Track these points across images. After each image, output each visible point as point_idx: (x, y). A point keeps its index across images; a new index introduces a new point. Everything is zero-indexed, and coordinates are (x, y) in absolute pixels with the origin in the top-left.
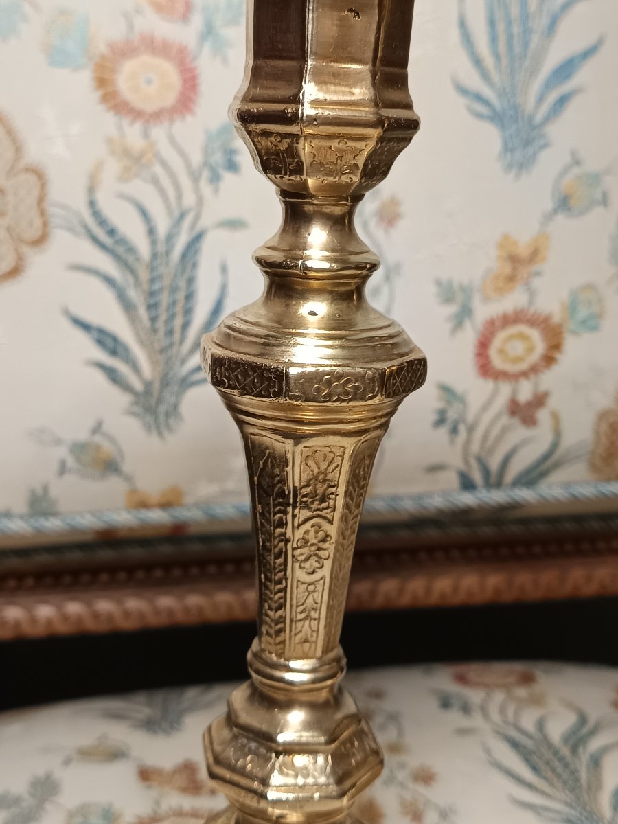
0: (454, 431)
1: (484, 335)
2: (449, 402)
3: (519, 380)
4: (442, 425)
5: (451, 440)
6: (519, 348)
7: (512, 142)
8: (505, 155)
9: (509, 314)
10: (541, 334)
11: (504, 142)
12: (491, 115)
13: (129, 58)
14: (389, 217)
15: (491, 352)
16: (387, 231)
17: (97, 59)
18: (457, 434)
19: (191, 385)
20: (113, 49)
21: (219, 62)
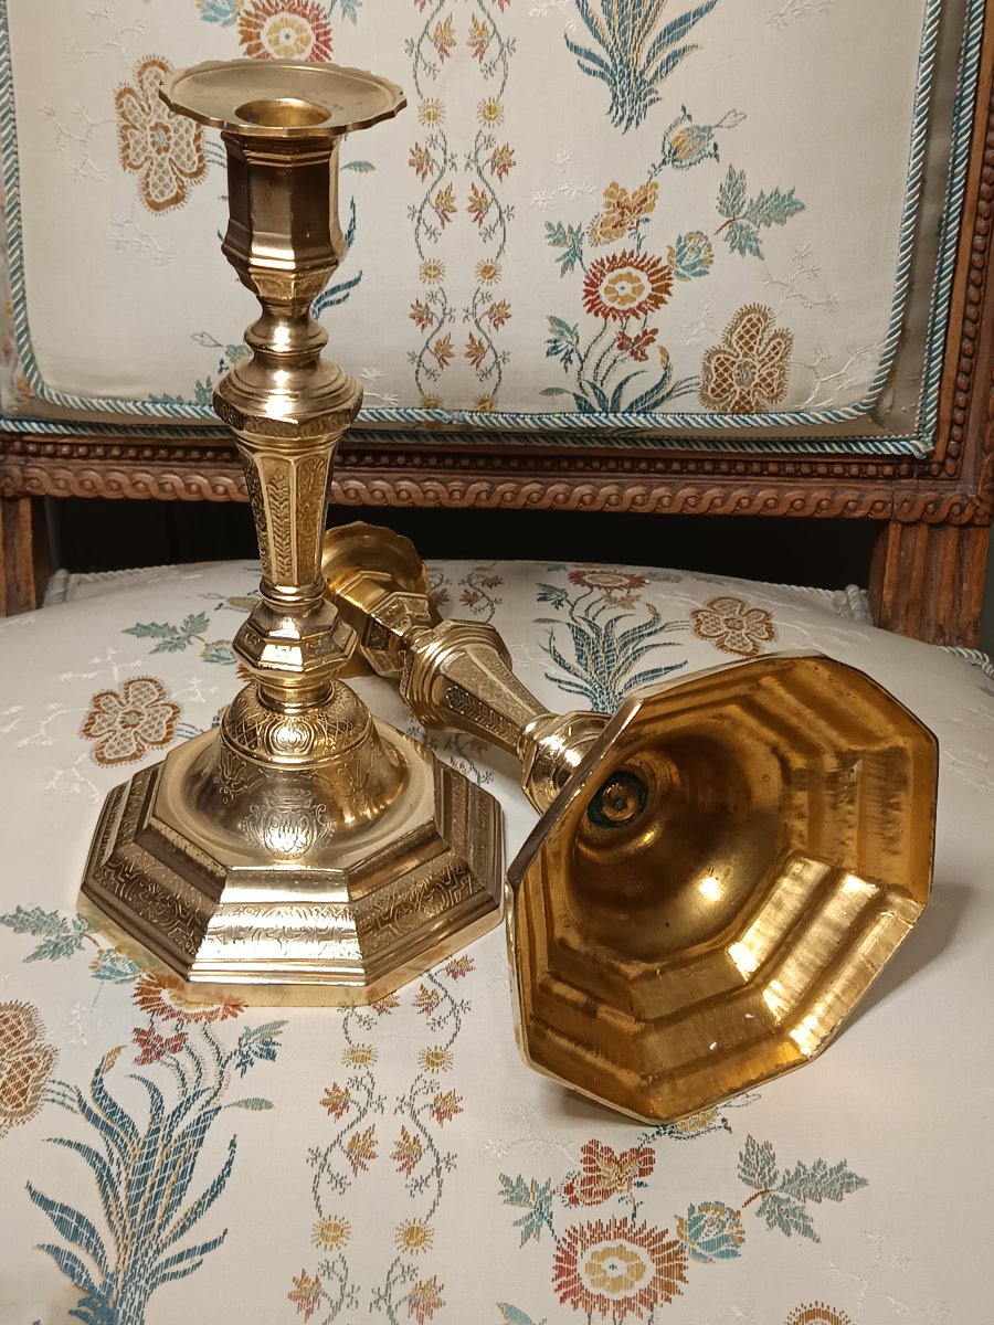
0: (567, 359)
1: (594, 275)
2: (562, 334)
3: (628, 317)
4: (556, 354)
5: (566, 368)
6: (629, 288)
7: (623, 96)
8: (615, 108)
9: (619, 256)
10: (650, 276)
11: (615, 96)
12: (603, 70)
13: (269, 14)
14: (502, 164)
15: (601, 290)
16: (500, 177)
17: (243, 14)
18: (571, 362)
19: (325, 305)
20: (255, 6)
21: (347, 18)
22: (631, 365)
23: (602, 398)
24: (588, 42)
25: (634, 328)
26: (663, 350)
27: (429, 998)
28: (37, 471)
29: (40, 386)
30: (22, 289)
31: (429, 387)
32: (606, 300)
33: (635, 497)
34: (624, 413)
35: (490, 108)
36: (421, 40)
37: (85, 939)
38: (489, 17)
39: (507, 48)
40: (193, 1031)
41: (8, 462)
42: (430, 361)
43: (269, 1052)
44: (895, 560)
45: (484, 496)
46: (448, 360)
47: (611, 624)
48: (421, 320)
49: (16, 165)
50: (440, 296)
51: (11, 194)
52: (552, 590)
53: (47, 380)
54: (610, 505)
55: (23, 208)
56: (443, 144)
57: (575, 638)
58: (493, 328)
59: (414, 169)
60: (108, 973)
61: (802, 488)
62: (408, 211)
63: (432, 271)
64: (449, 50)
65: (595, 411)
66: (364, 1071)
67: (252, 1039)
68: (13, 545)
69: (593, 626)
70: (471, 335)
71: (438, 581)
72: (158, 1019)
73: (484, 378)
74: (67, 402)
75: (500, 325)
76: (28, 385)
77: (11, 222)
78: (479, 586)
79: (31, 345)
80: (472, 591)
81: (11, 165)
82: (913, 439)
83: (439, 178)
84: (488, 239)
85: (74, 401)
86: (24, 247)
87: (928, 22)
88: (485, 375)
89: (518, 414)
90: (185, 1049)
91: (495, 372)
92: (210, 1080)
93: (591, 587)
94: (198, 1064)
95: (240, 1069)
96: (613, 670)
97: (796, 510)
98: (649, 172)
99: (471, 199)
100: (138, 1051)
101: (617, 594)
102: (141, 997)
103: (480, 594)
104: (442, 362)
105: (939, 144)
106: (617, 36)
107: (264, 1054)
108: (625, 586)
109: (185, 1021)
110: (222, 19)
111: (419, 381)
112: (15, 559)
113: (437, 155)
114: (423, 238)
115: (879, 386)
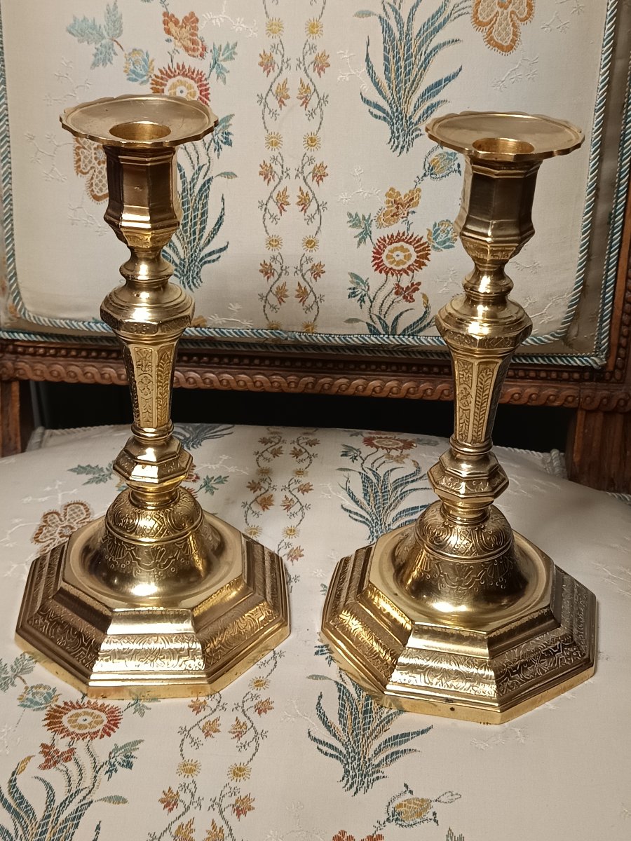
0: (362, 300)
1: (379, 246)
2: (358, 284)
3: (402, 274)
4: (354, 297)
5: (361, 306)
6: (402, 256)
7: (398, 132)
8: (393, 140)
9: (395, 235)
10: (416, 248)
11: (393, 132)
12: (385, 116)
13: (170, 77)
14: (319, 175)
15: (384, 257)
16: (318, 183)
17: (154, 77)
18: (364, 302)
19: (205, 263)
20: (161, 71)
21: (220, 80)
22: (404, 305)
23: (385, 326)
24: (375, 97)
25: (405, 281)
26: (424, 296)
27: (241, 727)
28: (23, 364)
29: (23, 311)
30: (13, 249)
31: (273, 316)
32: (386, 262)
33: (409, 389)
34: (399, 335)
35: (311, 139)
36: (267, 95)
37: (17, 679)
38: (311, 80)
39: (323, 100)
40: (80, 746)
41: (4, 358)
42: (273, 299)
43: (128, 762)
44: (581, 435)
45: (310, 386)
46: (284, 299)
47: (388, 473)
48: (266, 273)
49: (9, 171)
50: (279, 258)
51: (6, 189)
52: (352, 449)
53: (28, 307)
54: (393, 394)
55: (14, 197)
56: (281, 162)
57: (363, 482)
58: (313, 280)
59: (262, 177)
60: (29, 703)
61: (519, 386)
62: (259, 204)
63: (274, 242)
64: (285, 101)
65: (380, 334)
66: (190, 779)
67: (119, 753)
68: (7, 411)
69: (376, 474)
70: (299, 284)
71: (277, 441)
72: (58, 737)
73: (307, 312)
74: (40, 321)
75: (318, 278)
76: (16, 310)
77: (6, 206)
78: (303, 445)
79: (17, 285)
80: (298, 448)
81: (7, 170)
82: (592, 356)
83: (279, 183)
84: (310, 222)
85: (44, 321)
86: (14, 222)
87: (600, 86)
88: (308, 309)
89: (330, 335)
90: (73, 759)
91: (315, 307)
92: (87, 782)
93: (377, 447)
94: (81, 770)
95: (108, 775)
96: (387, 506)
97: (515, 400)
98: (415, 181)
99: (299, 197)
100: (42, 759)
101: (394, 453)
102: (49, 721)
103: (303, 450)
104: (281, 300)
105: (608, 165)
106: (394, 94)
107: (125, 764)
108: (400, 448)
109: (76, 739)
110: (141, 80)
111: (266, 312)
112: (8, 420)
113: (277, 168)
114: (268, 222)
115: (568, 322)
